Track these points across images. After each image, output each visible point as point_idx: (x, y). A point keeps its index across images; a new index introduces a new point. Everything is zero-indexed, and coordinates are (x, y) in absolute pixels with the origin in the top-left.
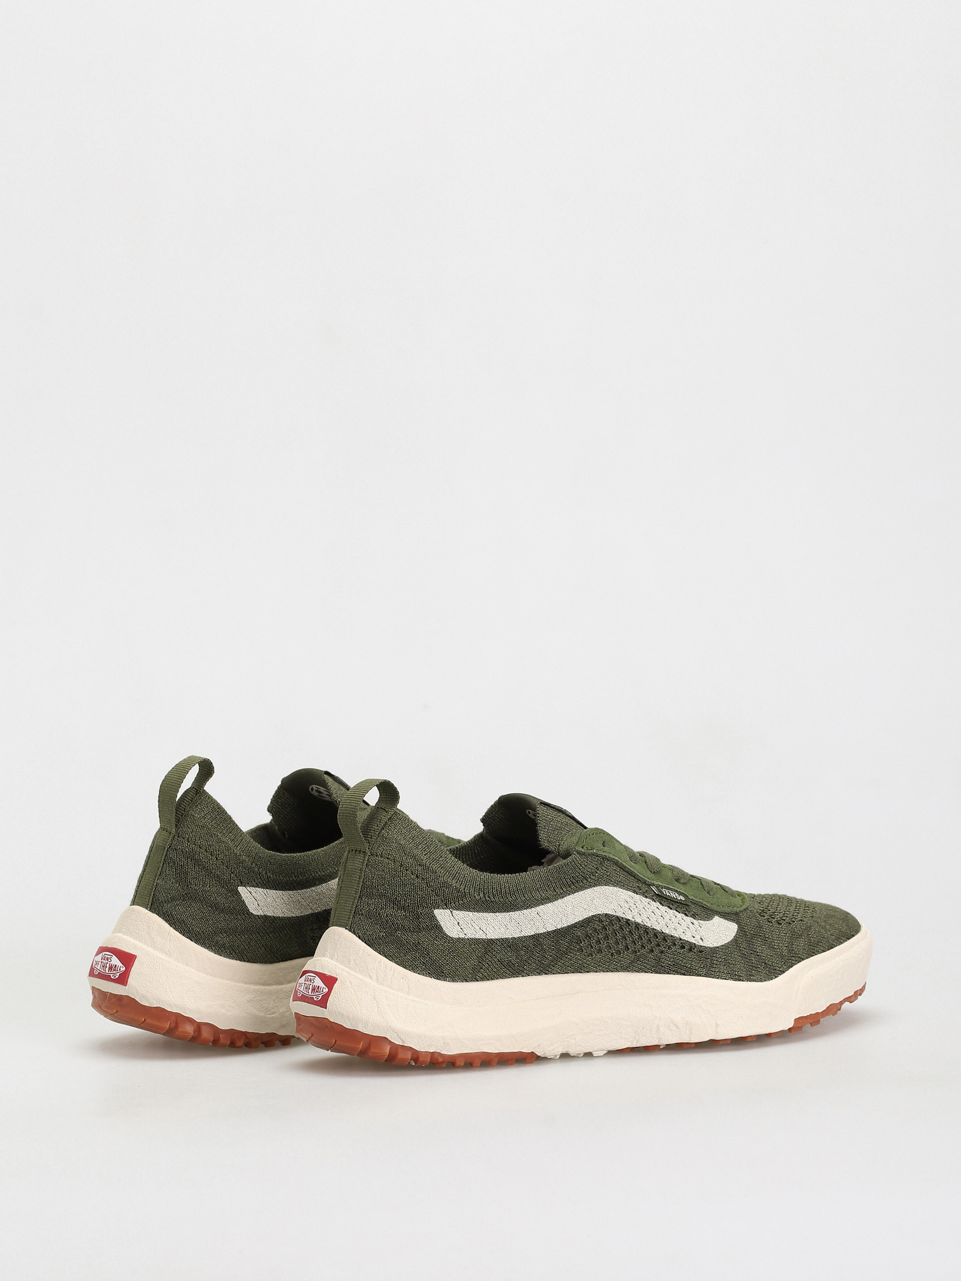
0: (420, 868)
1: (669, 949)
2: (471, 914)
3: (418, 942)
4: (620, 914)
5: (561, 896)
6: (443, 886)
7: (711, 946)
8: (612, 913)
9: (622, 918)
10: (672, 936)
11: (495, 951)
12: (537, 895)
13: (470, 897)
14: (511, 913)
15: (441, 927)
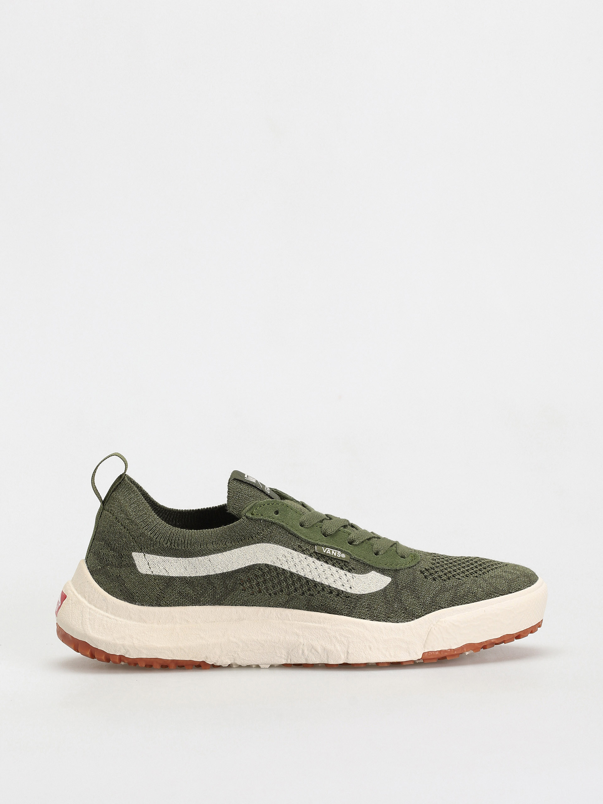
0: (128, 521)
1: (318, 593)
2: (158, 557)
3: (119, 575)
4: (278, 565)
5: (230, 549)
6: (141, 536)
7: (358, 593)
8: (271, 564)
9: (279, 568)
10: (322, 584)
11: (175, 585)
12: (210, 547)
13: (160, 545)
14: (190, 558)
15: (136, 565)
